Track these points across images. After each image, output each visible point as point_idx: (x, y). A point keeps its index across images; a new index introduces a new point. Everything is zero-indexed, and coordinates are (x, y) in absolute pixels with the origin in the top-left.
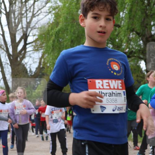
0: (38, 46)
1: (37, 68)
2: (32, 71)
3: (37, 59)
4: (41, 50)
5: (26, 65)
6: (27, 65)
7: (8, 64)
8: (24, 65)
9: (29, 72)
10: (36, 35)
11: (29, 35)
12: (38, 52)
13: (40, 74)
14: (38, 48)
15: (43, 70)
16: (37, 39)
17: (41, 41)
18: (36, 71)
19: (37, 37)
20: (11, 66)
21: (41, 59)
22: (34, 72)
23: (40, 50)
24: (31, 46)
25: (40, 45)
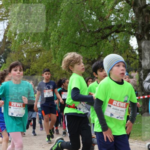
0: (3, 14)
4: (7, 19)
12: (2, 22)
13: (6, 50)
14: (3, 17)
16: (2, 5)
17: (7, 8)
21: (6, 31)
23: (5, 19)
25: (5, 13)
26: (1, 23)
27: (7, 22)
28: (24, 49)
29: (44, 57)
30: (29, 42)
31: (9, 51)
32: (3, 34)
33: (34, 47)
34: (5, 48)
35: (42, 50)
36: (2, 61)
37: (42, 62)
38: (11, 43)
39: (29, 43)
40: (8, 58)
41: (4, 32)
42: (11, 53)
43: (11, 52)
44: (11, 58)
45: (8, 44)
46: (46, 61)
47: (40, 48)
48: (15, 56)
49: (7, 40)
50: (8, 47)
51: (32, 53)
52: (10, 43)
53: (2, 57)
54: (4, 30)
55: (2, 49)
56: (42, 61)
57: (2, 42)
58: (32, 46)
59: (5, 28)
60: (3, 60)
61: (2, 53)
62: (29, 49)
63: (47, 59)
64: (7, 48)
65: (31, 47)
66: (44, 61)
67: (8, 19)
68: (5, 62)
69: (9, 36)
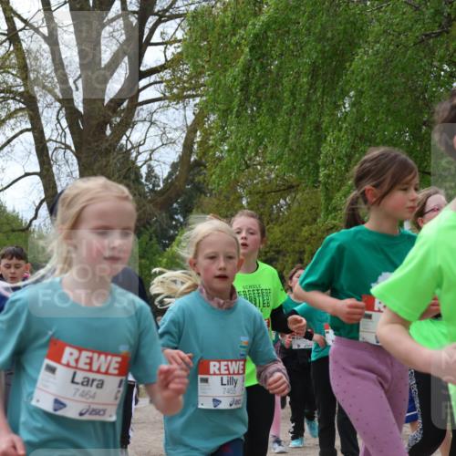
0: (184, 82)
1: (174, 166)
2: (156, 177)
3: (176, 129)
4: (193, 96)
5: (134, 155)
6: (139, 153)
7: (68, 147)
8: (128, 152)
9: (143, 181)
10: (176, 41)
11: (148, 43)
12: (181, 105)
13: (188, 187)
14: (184, 89)
16: (180, 54)
17: (195, 66)
18: (170, 175)
19: (179, 50)
20: (77, 154)
21: (191, 131)
22: (165, 181)
23: (189, 97)
24: (155, 83)
25: (191, 77)
26: (177, 106)
27: (195, 106)
28: (242, 183)
29: (302, 208)
30: (260, 164)
31: (200, 189)
32: (183, 141)
33: (273, 176)
34: (187, 181)
35: (298, 186)
36: (177, 220)
37: (297, 222)
38: (205, 167)
39: (259, 167)
41: (184, 135)
42: (203, 196)
43: (205, 195)
45: (196, 171)
46: (310, 219)
47: (292, 180)
48: (217, 206)
49: (192, 159)
50: (196, 180)
51: (268, 196)
52: (202, 168)
53: (176, 209)
54: (185, 129)
55: (177, 183)
56: (298, 219)
57: (177, 163)
58: (268, 175)
59: (189, 124)
60: (179, 217)
61: (178, 196)
62: (258, 183)
63: (313, 211)
64: (192, 181)
65: (266, 178)
66: (304, 219)
67: (197, 96)
69: (199, 146)
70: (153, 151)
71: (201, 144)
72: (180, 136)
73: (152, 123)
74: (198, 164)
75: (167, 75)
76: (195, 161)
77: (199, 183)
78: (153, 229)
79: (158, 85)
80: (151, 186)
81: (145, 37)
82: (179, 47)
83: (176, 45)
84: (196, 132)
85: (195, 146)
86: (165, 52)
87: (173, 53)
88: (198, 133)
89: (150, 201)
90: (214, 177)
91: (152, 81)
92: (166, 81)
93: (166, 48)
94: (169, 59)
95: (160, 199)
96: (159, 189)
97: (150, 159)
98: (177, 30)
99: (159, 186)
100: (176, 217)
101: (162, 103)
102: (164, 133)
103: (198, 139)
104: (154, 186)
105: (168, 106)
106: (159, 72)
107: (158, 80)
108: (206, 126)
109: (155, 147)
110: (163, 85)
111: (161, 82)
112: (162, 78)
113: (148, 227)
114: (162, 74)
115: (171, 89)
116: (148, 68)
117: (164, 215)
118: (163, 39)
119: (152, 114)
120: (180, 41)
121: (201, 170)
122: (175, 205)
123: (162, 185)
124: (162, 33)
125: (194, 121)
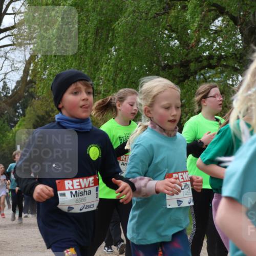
1: (18, 82)
2: (8, 88)
3: (20, 62)
10: (21, 12)
11: (5, 13)
12: (23, 48)
13: (26, 94)
15: (32, 87)
18: (16, 87)
19: (22, 18)
21: (28, 63)
22: (13, 91)
24: (9, 36)
26: (20, 49)
31: (32, 96)
32: (23, 69)
34: (25, 91)
36: (19, 113)
38: (35, 83)
40: (29, 108)
41: (24, 65)
42: (34, 99)
43: (35, 98)
44: (33, 108)
45: (30, 85)
48: (41, 105)
49: (28, 79)
50: (30, 90)
52: (33, 84)
53: (19, 106)
54: (25, 62)
55: (19, 92)
57: (20, 81)
59: (27, 59)
60: (20, 111)
61: (20, 99)
64: (28, 91)
68: (24, 115)
69: (32, 72)
70: (6, 74)
71: (33, 70)
72: (22, 66)
73: (6, 58)
74: (31, 81)
75: (15, 31)
76: (30, 80)
77: (32, 92)
78: (5, 117)
79: (10, 37)
80: (5, 93)
81: (3, 10)
82: (22, 16)
83: (21, 15)
84: (31, 64)
85: (30, 72)
86: (14, 19)
87: (19, 20)
88: (32, 65)
89: (4, 102)
90: (40, 89)
91: (7, 34)
92: (15, 35)
93: (15, 16)
94: (16, 23)
95: (9, 101)
96: (9, 95)
97: (5, 78)
98: (21, 6)
99: (9, 93)
100: (18, 111)
101: (12, 47)
102: (13, 64)
103: (32, 68)
104: (6, 93)
105: (15, 49)
106: (11, 30)
107: (10, 34)
108: (36, 61)
109: (7, 72)
110: (12, 37)
111: (12, 35)
112: (12, 33)
113: (3, 116)
114: (12, 31)
115: (17, 39)
116: (5, 27)
117: (11, 109)
118: (14, 11)
119: (6, 53)
120: (23, 13)
121: (33, 85)
122: (18, 104)
123: (11, 93)
124: (13, 8)
125: (30, 57)
